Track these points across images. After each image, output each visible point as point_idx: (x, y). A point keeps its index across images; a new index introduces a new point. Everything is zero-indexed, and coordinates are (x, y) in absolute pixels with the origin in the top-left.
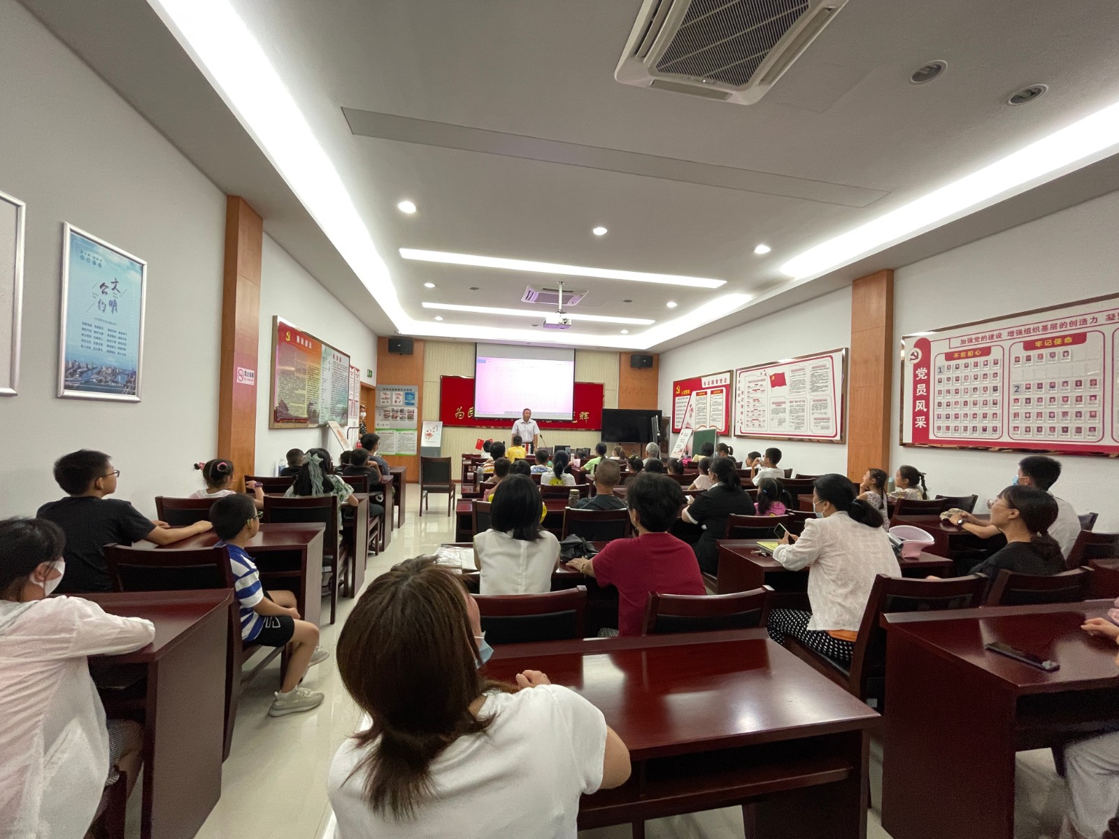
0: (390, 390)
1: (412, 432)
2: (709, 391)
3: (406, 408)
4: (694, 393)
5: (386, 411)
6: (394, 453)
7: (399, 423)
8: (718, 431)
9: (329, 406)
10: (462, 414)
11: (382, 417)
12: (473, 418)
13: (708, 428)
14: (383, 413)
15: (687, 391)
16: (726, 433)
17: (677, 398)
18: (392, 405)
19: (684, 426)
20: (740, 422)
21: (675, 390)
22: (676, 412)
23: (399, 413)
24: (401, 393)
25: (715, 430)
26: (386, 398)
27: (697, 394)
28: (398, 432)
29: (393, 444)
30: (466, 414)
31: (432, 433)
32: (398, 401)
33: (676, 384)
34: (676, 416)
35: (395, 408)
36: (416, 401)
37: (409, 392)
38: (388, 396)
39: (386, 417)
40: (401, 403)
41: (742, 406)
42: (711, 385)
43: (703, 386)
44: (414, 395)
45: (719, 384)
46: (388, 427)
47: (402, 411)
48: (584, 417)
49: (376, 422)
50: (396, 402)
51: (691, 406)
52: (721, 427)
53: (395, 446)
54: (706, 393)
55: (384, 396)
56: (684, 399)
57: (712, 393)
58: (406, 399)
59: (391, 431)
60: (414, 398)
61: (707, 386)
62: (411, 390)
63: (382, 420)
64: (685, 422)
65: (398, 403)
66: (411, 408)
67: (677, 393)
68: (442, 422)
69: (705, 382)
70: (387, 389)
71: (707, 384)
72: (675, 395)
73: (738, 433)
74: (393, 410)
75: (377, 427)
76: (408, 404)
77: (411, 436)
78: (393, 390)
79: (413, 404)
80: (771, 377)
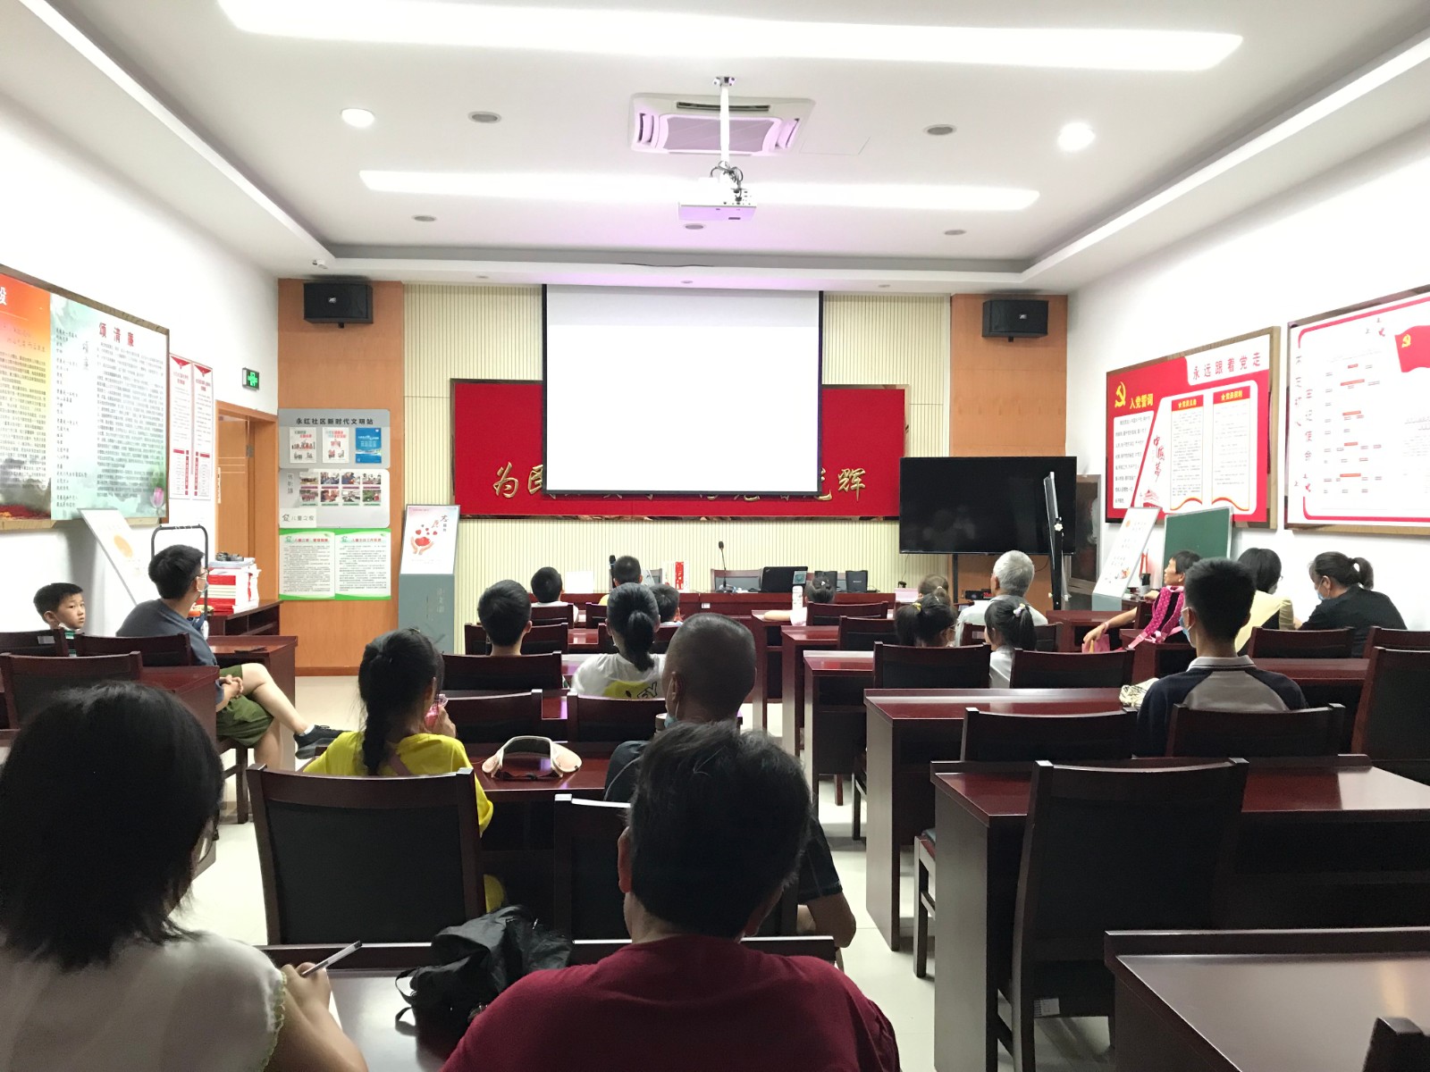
0: (315, 421)
1: (376, 535)
2: (1208, 395)
3: (359, 471)
4: (1166, 403)
5: (306, 480)
6: (330, 595)
7: (340, 512)
8: (1237, 512)
9: (94, 469)
10: (512, 483)
11: (297, 495)
12: (545, 495)
13: (1207, 506)
14: (297, 487)
15: (1147, 399)
16: (1261, 521)
17: (1117, 420)
18: (320, 464)
19: (1139, 502)
20: (1304, 483)
21: (1111, 397)
22: (1116, 462)
23: (340, 485)
24: (345, 430)
25: (1226, 511)
26: (306, 446)
27: (1175, 407)
28: (339, 537)
29: (327, 569)
30: (524, 483)
31: (430, 537)
32: (338, 451)
33: (1114, 378)
34: (1116, 473)
35: (331, 473)
36: (385, 452)
37: (366, 426)
38: (309, 441)
39: (307, 495)
40: (346, 458)
41: (1309, 434)
42: (1215, 377)
43: (1192, 381)
44: (379, 434)
45: (1238, 372)
46: (313, 525)
47: (348, 479)
48: (850, 483)
49: (282, 512)
50: (332, 455)
51: (1157, 440)
52: (1245, 501)
53: (331, 574)
54: (1200, 401)
55: (299, 440)
56: (1140, 421)
57: (1217, 399)
58: (358, 446)
59: (320, 535)
60: (379, 445)
61: (1202, 380)
62: (370, 422)
63: (296, 506)
64: (1142, 490)
65: (336, 459)
66: (372, 471)
67: (1118, 404)
68: (457, 508)
69: (1198, 369)
70: (307, 422)
71: (1201, 373)
72: (1112, 413)
73: (1296, 517)
74: (324, 478)
75: (283, 525)
76: (362, 459)
77: (374, 546)
78: (323, 422)
79: (378, 460)
80: (1400, 340)
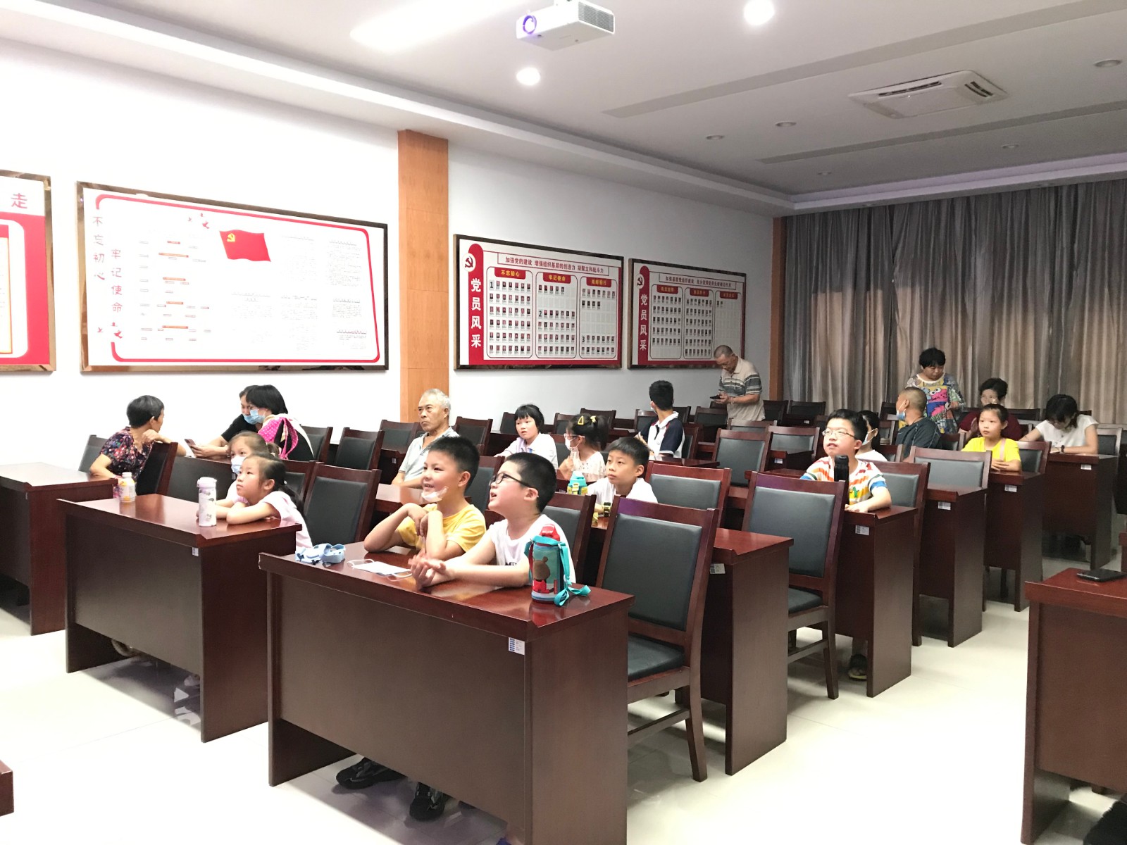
20: (110, 330)
80: (224, 235)
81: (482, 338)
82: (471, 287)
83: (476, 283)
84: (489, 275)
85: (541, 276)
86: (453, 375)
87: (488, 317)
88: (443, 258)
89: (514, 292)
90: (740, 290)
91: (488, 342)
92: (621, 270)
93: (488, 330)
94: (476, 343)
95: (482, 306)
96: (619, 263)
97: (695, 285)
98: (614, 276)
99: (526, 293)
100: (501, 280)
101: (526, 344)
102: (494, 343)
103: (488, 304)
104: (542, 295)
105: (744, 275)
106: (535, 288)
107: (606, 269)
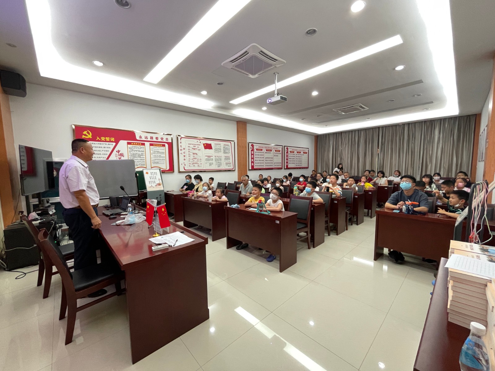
2: (146, 143)
4: (123, 142)
8: (162, 170)
16: (172, 171)
20: (183, 164)
27: (129, 143)
41: (184, 156)
42: (150, 140)
45: (158, 140)
54: (143, 144)
56: (105, 145)
57: (151, 145)
61: (144, 139)
69: (142, 136)
73: (182, 170)
80: (204, 144)
81: (254, 164)
82: (251, 153)
83: (252, 152)
84: (255, 150)
85: (266, 150)
86: (248, 172)
87: (255, 159)
88: (246, 147)
89: (260, 154)
90: (307, 152)
91: (255, 164)
92: (282, 148)
93: (255, 162)
94: (253, 165)
95: (254, 157)
96: (282, 147)
97: (298, 151)
98: (281, 149)
99: (262, 154)
100: (258, 151)
101: (263, 164)
102: (256, 164)
103: (255, 156)
104: (266, 154)
105: (308, 148)
106: (264, 153)
107: (279, 148)
